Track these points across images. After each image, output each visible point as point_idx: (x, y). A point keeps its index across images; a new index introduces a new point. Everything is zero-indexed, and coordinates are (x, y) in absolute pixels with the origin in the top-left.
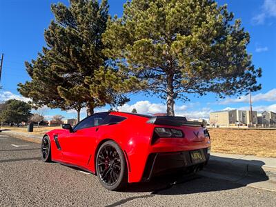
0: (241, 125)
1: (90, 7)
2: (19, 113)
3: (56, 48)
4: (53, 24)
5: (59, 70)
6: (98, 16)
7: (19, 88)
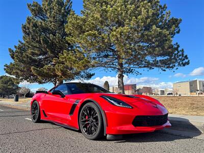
0: (202, 94)
1: (55, 5)
2: (9, 87)
3: (31, 37)
4: (28, 19)
5: (33, 54)
6: (62, 11)
7: (6, 68)
